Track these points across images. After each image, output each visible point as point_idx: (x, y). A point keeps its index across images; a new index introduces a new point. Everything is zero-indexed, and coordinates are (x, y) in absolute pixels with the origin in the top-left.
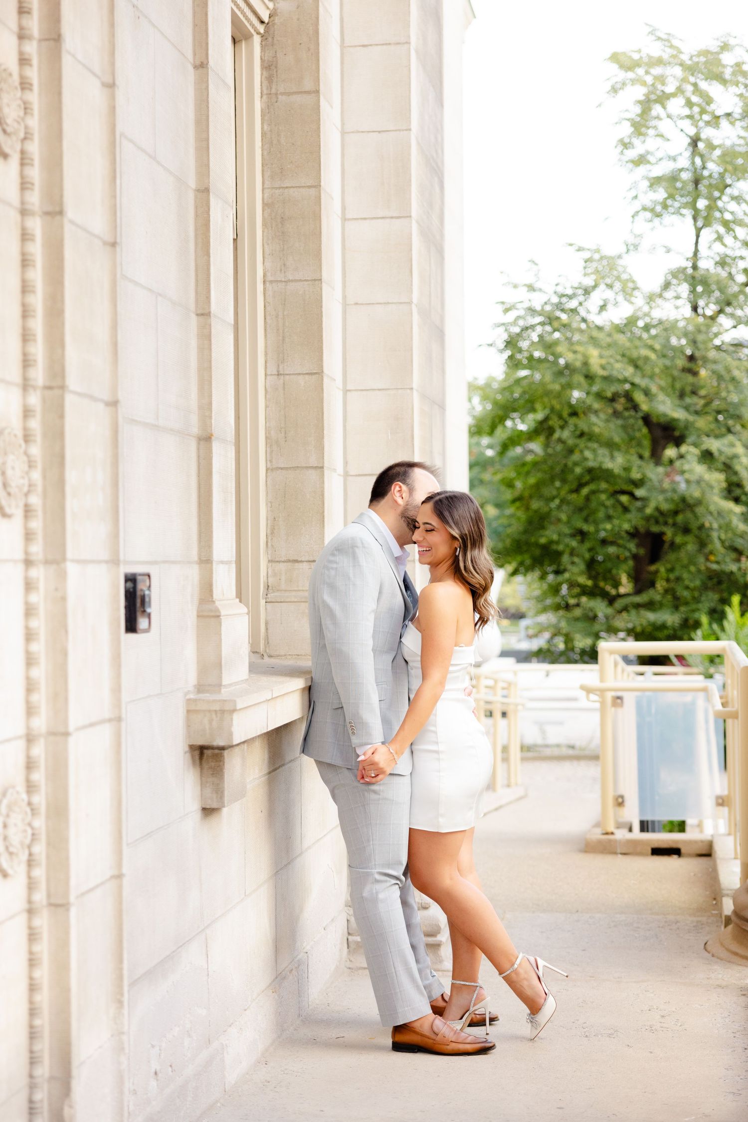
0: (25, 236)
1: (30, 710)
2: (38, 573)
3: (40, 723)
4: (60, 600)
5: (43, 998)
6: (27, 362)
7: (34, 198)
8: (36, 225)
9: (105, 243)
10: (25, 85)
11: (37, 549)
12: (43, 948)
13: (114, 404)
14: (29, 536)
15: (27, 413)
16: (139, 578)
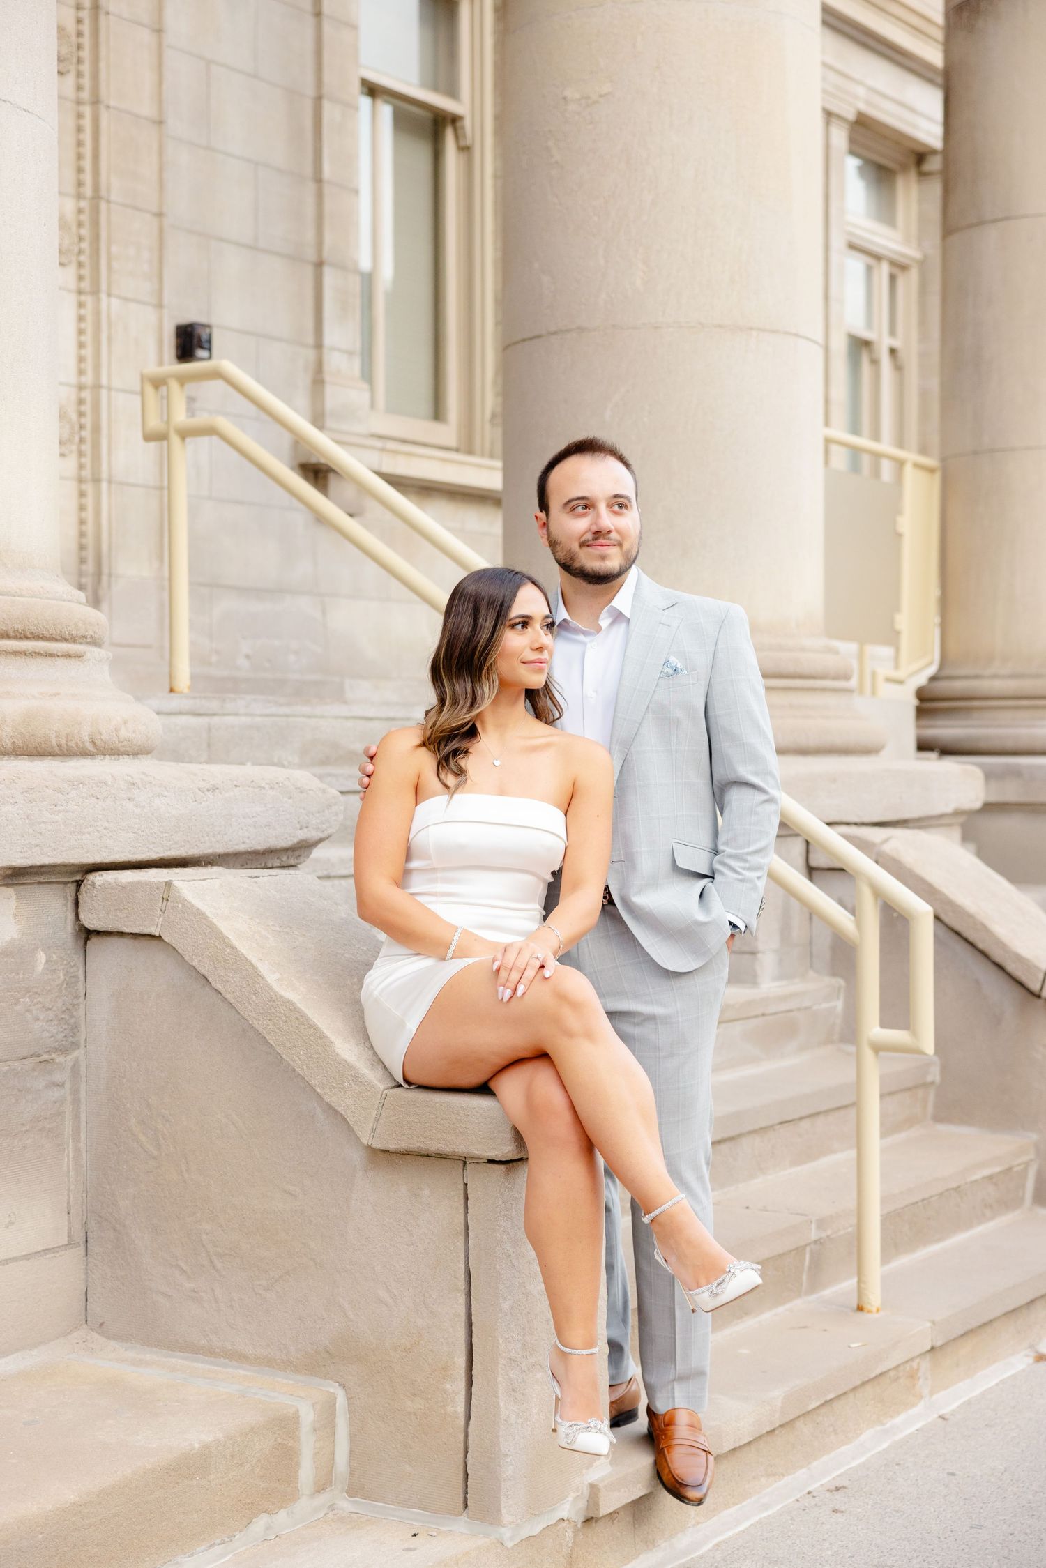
0: (80, 116)
1: (81, 372)
2: (88, 299)
3: (88, 379)
4: (97, 313)
5: (89, 528)
6: (80, 184)
7: (86, 95)
8: (87, 110)
9: (154, 122)
10: (80, 34)
11: (86, 285)
12: (89, 502)
13: (160, 215)
14: (81, 278)
15: (80, 211)
16: (196, 326)
